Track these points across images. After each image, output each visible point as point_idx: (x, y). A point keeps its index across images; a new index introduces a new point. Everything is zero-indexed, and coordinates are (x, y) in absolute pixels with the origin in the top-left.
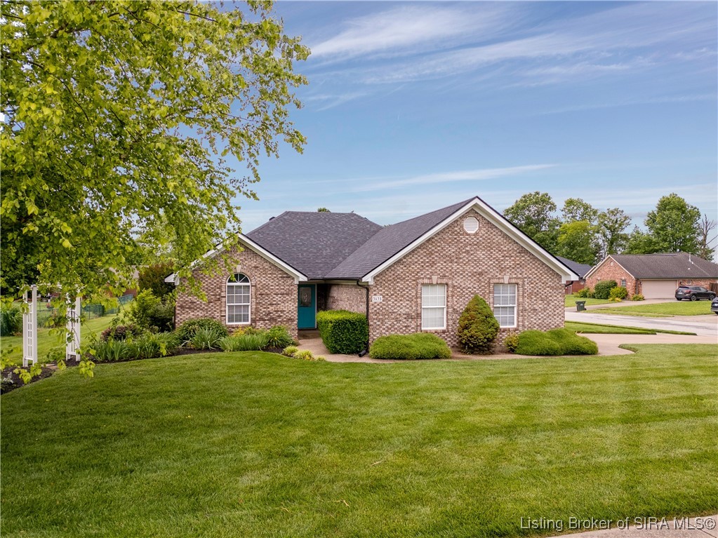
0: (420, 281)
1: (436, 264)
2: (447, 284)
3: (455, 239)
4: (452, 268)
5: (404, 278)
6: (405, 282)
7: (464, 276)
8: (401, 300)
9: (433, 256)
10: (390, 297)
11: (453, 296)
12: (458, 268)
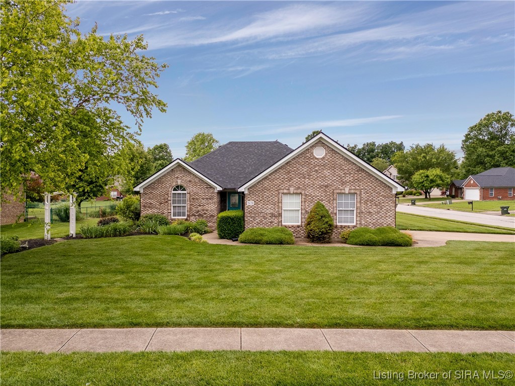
0: (281, 191)
1: (292, 180)
2: (301, 193)
3: (307, 162)
4: (305, 182)
5: (269, 189)
6: (270, 192)
7: (314, 188)
8: (267, 204)
9: (290, 174)
10: (259, 202)
11: (305, 202)
12: (309, 183)
